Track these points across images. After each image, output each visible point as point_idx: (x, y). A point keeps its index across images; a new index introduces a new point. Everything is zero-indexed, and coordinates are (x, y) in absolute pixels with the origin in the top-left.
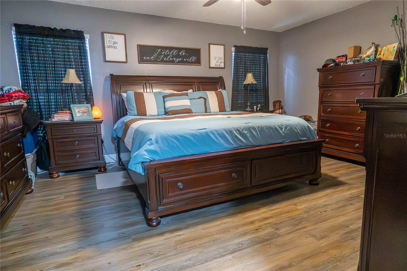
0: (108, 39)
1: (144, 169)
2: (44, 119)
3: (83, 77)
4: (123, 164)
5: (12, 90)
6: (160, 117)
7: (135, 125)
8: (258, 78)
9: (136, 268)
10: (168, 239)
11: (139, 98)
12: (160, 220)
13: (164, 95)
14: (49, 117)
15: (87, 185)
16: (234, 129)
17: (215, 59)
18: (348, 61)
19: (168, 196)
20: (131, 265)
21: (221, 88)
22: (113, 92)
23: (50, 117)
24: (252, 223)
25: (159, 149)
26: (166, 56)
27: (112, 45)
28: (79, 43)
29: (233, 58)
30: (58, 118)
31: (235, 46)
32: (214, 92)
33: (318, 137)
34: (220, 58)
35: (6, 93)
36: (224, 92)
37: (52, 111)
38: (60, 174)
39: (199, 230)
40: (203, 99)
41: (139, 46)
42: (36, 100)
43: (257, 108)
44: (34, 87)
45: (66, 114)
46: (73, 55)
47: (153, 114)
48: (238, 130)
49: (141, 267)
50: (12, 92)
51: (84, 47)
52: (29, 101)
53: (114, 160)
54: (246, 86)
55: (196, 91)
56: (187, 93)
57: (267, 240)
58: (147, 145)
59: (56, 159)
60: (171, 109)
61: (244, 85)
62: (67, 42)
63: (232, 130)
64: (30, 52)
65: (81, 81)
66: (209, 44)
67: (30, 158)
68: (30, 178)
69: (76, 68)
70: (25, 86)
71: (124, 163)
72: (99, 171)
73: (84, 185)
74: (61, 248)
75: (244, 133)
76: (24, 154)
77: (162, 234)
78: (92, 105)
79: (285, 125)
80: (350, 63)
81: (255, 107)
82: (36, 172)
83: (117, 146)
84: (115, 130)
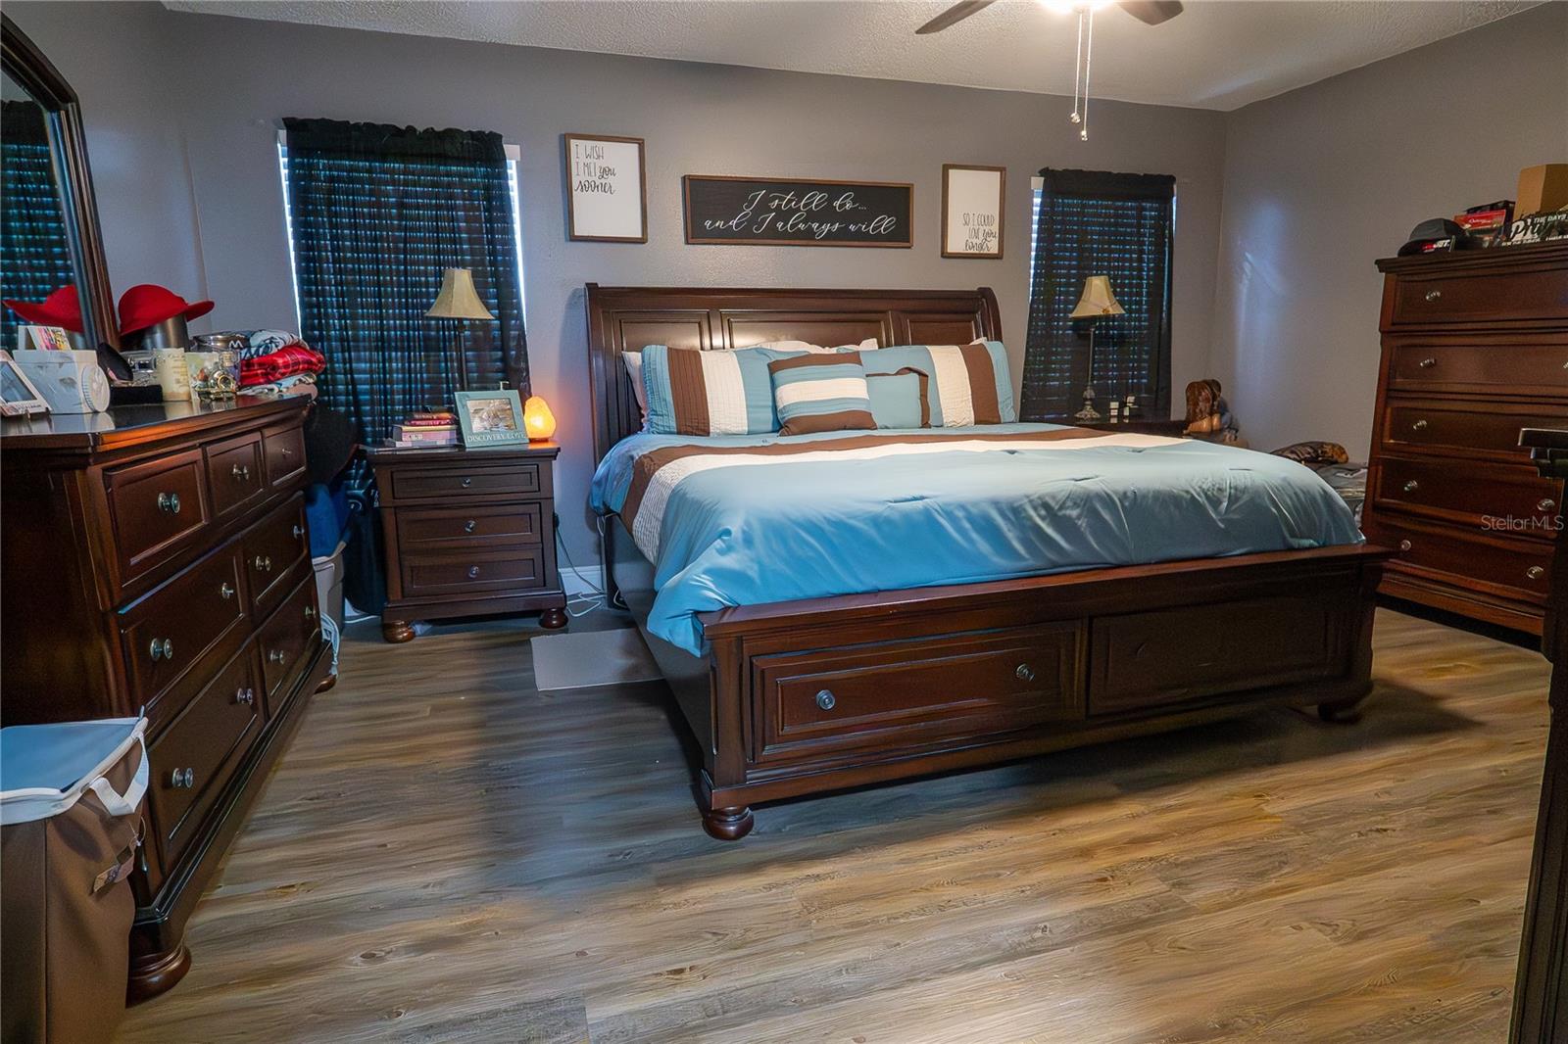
0: (583, 159)
1: (701, 638)
2: (369, 440)
3: (497, 296)
4: (623, 603)
5: (277, 346)
6: (757, 442)
7: (671, 474)
8: (1130, 294)
9: (668, 981)
10: (777, 886)
11: (687, 370)
12: (752, 816)
13: (774, 360)
14: (387, 433)
15: (502, 673)
16: (1031, 501)
17: (966, 223)
18: (1514, 229)
19: (780, 733)
20: (651, 968)
21: (985, 335)
22: (593, 344)
23: (388, 435)
24: (1085, 853)
25: (756, 567)
26: (783, 215)
27: (596, 179)
28: (485, 176)
29: (1036, 218)
30: (414, 438)
31: (1044, 172)
32: (956, 348)
33: (1364, 538)
34: (987, 220)
35: (258, 355)
36: (996, 350)
37: (394, 413)
38: (418, 628)
39: (889, 864)
40: (916, 375)
41: (687, 182)
42: (345, 374)
43: (1121, 409)
44: (341, 329)
45: (440, 424)
46: (467, 220)
47: (734, 430)
48: (1046, 506)
49: (684, 977)
50: (275, 350)
51: (504, 188)
52: (323, 377)
53: (593, 586)
54: (1082, 325)
55: (889, 345)
56: (858, 352)
57: (1140, 923)
58: (714, 551)
59: (408, 578)
60: (796, 411)
61: (1077, 320)
62: (448, 174)
63: (1021, 505)
64: (329, 211)
65: (489, 310)
66: (944, 166)
67: (326, 569)
68: (326, 640)
69: (473, 264)
70: (313, 328)
71: (625, 598)
72: (543, 623)
73: (495, 674)
74: (426, 886)
75: (1069, 518)
76: (309, 557)
77: (755, 867)
78: (525, 395)
79: (1230, 488)
80: (1524, 235)
81: (1114, 405)
82: (343, 617)
83: (603, 540)
84: (598, 483)
